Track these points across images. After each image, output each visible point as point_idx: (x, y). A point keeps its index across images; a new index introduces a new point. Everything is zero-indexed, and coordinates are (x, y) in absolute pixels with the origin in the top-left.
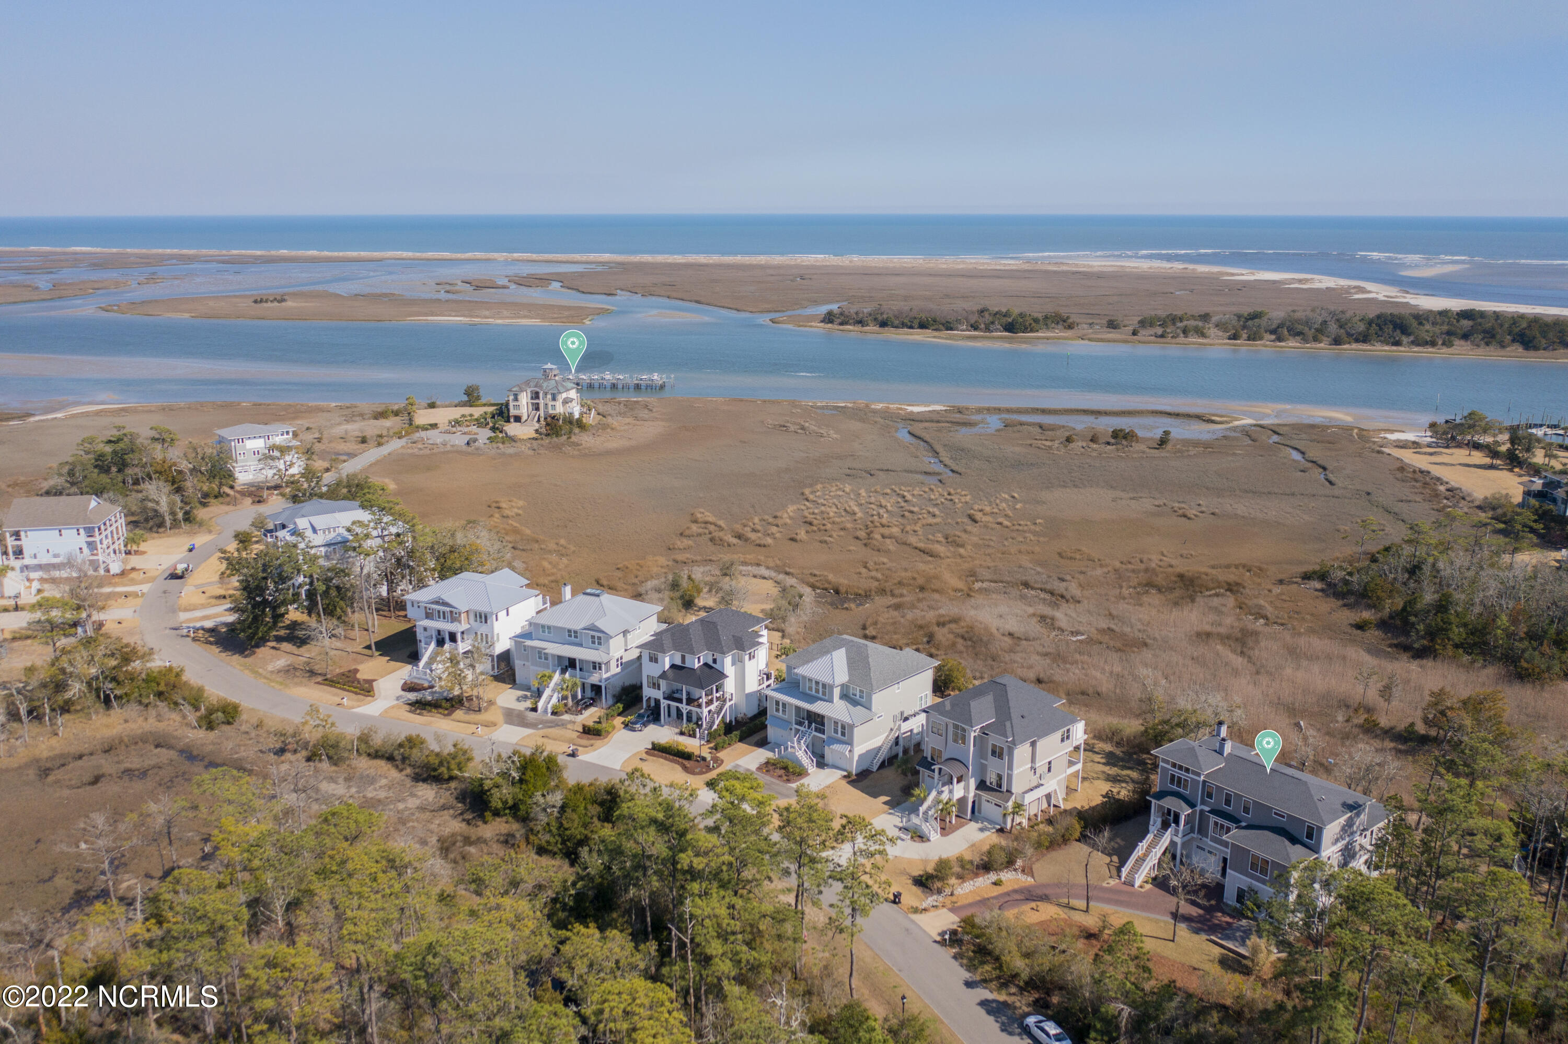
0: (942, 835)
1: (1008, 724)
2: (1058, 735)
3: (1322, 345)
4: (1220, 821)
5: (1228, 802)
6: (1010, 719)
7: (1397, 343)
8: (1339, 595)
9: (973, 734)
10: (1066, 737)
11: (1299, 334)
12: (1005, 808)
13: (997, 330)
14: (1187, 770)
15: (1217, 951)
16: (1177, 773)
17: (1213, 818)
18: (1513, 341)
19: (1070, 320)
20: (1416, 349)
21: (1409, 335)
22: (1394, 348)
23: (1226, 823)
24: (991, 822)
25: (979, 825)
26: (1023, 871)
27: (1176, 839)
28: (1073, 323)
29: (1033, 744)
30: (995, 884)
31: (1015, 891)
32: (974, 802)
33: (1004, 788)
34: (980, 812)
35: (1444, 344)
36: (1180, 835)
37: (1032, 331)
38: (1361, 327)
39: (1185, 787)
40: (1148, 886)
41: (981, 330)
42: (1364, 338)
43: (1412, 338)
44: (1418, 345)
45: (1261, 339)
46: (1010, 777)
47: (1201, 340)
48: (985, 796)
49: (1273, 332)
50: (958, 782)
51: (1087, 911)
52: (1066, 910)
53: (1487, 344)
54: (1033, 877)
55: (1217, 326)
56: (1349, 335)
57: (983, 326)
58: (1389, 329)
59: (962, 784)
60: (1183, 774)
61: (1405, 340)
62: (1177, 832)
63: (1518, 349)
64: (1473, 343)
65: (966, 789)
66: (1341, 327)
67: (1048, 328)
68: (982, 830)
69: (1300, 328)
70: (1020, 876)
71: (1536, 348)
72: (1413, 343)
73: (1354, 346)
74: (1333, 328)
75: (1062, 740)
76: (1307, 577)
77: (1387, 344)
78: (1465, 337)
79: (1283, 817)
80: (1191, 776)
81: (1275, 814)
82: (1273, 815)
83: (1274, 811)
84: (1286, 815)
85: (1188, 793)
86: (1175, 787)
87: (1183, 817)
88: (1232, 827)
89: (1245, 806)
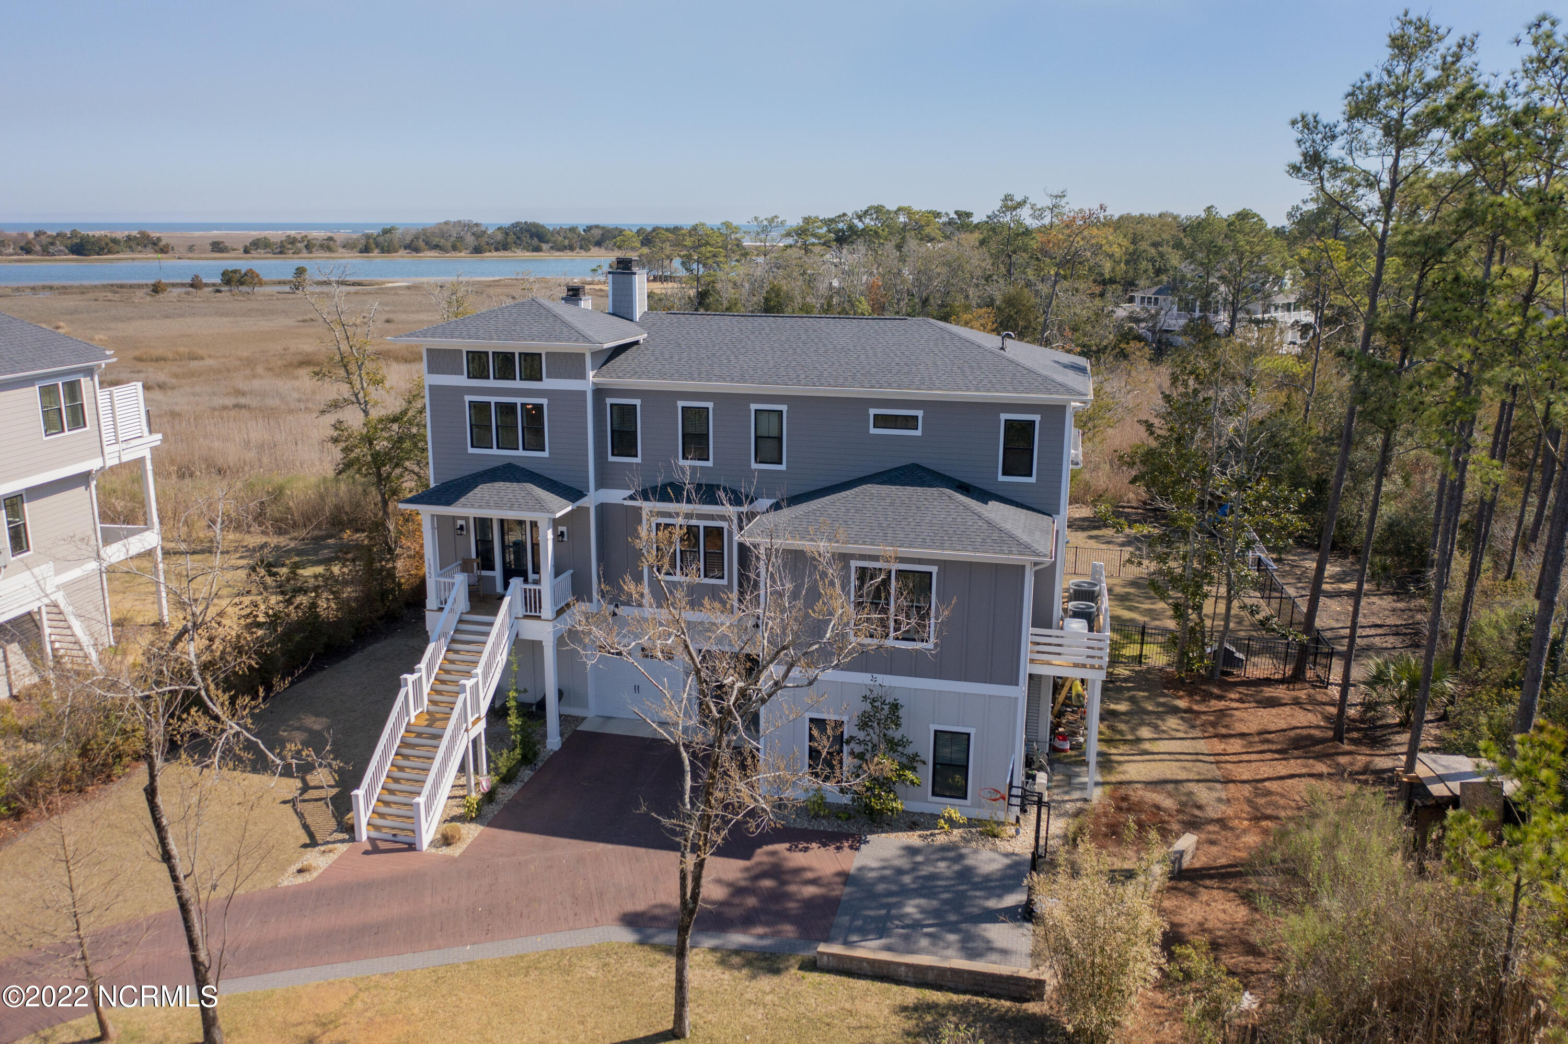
3: (462, 254)
4: (679, 513)
5: (695, 446)
7: (537, 249)
11: (437, 247)
13: (60, 252)
14: (531, 366)
16: (495, 389)
17: (653, 512)
19: (163, 243)
20: (557, 253)
21: (547, 242)
22: (536, 254)
23: (701, 515)
27: (533, 631)
28: (167, 246)
35: (581, 248)
36: (547, 610)
37: (110, 252)
38: (500, 236)
39: (535, 439)
40: (473, 832)
41: (36, 253)
42: (502, 246)
43: (551, 245)
44: (559, 250)
45: (396, 251)
47: (328, 255)
49: (408, 247)
55: (344, 247)
56: (488, 244)
57: (38, 248)
58: (526, 238)
60: (519, 391)
62: (532, 604)
64: (606, 249)
66: (477, 238)
67: (133, 251)
69: (436, 240)
72: (552, 248)
73: (495, 254)
74: (470, 239)
77: (528, 251)
78: (599, 244)
79: (910, 422)
80: (548, 384)
81: (881, 421)
82: (873, 431)
83: (872, 411)
84: (920, 413)
85: (546, 454)
86: (495, 451)
87: (548, 538)
88: (724, 524)
89: (763, 432)
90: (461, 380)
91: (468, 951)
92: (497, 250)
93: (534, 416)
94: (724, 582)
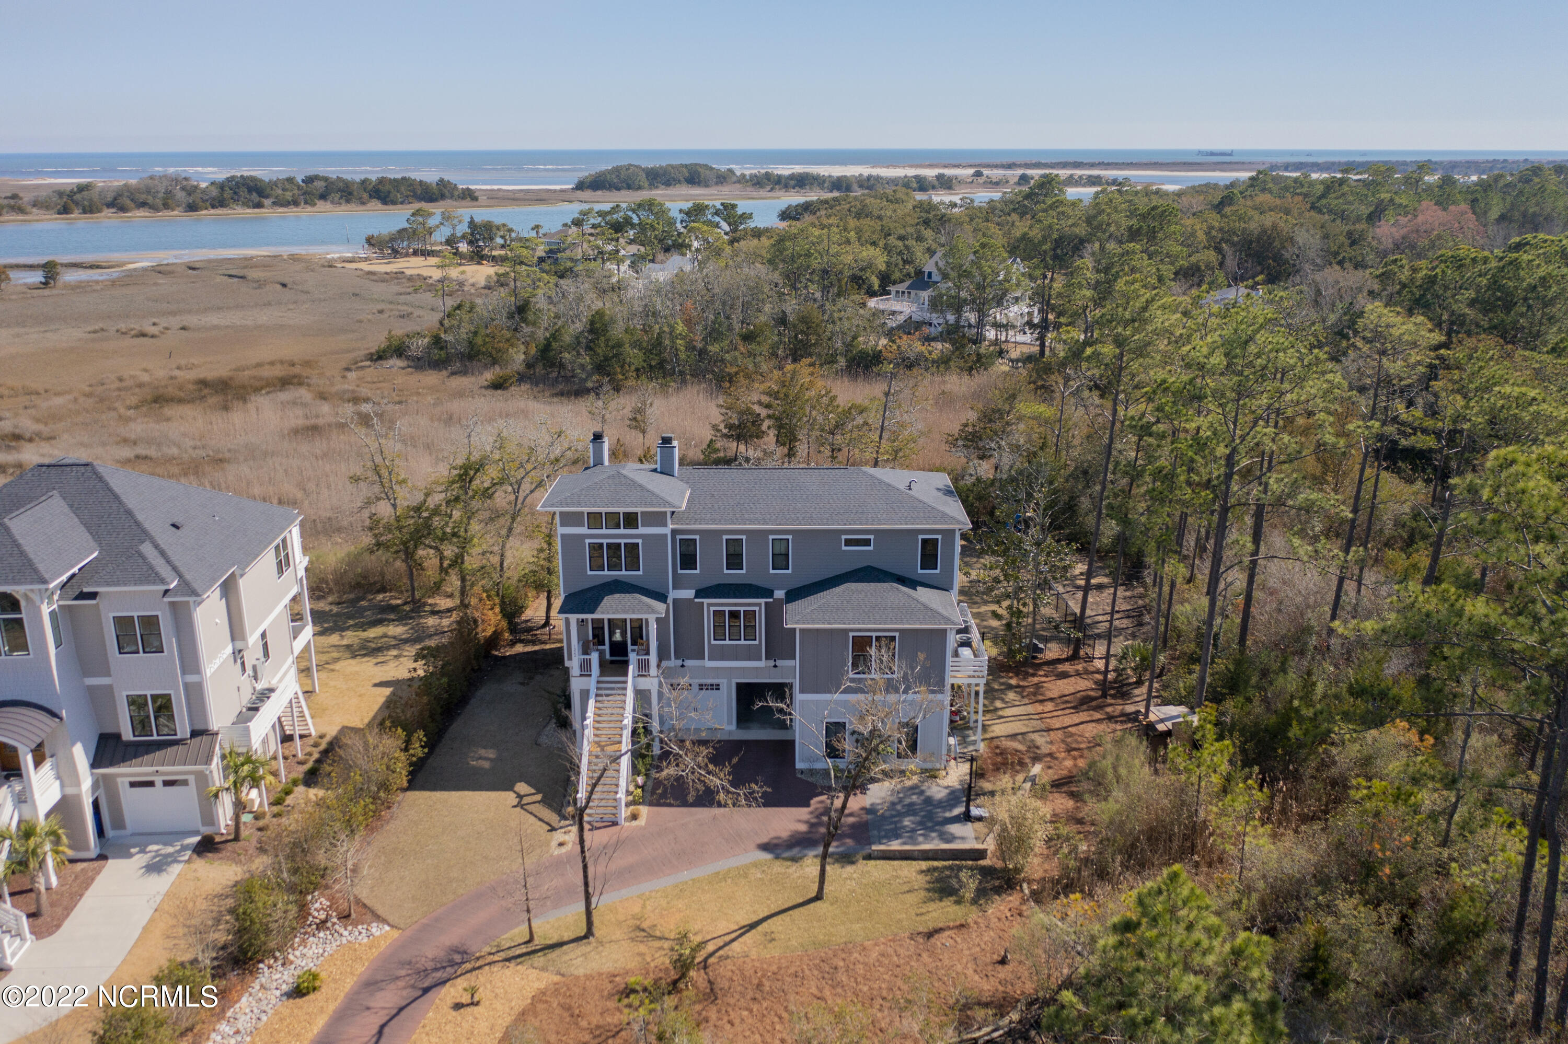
0: (38, 934)
1: (147, 549)
2: (268, 559)
3: (176, 213)
4: (727, 604)
5: (734, 560)
6: (145, 535)
7: (259, 205)
8: (437, 364)
9: (46, 610)
10: (283, 564)
11: (143, 204)
12: (203, 780)
14: (631, 520)
15: (910, 871)
16: (606, 535)
17: (711, 605)
18: (371, 197)
20: (281, 210)
21: (267, 197)
22: (257, 210)
23: (742, 604)
24: (168, 836)
25: (139, 860)
26: (345, 917)
27: (644, 683)
29: (229, 589)
30: (298, 992)
31: (370, 985)
32: (96, 805)
33: (183, 728)
34: (119, 823)
35: (306, 203)
36: (654, 672)
38: (215, 192)
39: (633, 564)
40: (644, 810)
42: (218, 203)
43: (272, 200)
44: (282, 205)
45: (100, 211)
46: (196, 694)
47: (20, 217)
48: (124, 772)
49: (110, 205)
50: (38, 763)
51: (589, 933)
52: (539, 960)
53: (348, 201)
54: (378, 918)
55: (34, 206)
56: (204, 201)
58: (243, 192)
59: (47, 766)
60: (622, 535)
61: (267, 202)
62: (643, 666)
63: (375, 204)
64: (332, 202)
65: (66, 775)
66: (190, 194)
68: (155, 868)
69: (143, 197)
70: (347, 934)
71: (394, 203)
72: (274, 203)
73: (212, 211)
74: (180, 195)
75: (281, 571)
76: (379, 357)
77: (249, 207)
78: (323, 197)
79: (867, 542)
80: (642, 530)
81: (848, 542)
82: (844, 548)
83: (844, 537)
84: (872, 537)
85: (640, 573)
86: (606, 572)
87: (653, 627)
88: (757, 609)
89: (776, 552)
90: (584, 530)
91: (685, 875)
92: (213, 207)
93: (632, 549)
94: (757, 642)
